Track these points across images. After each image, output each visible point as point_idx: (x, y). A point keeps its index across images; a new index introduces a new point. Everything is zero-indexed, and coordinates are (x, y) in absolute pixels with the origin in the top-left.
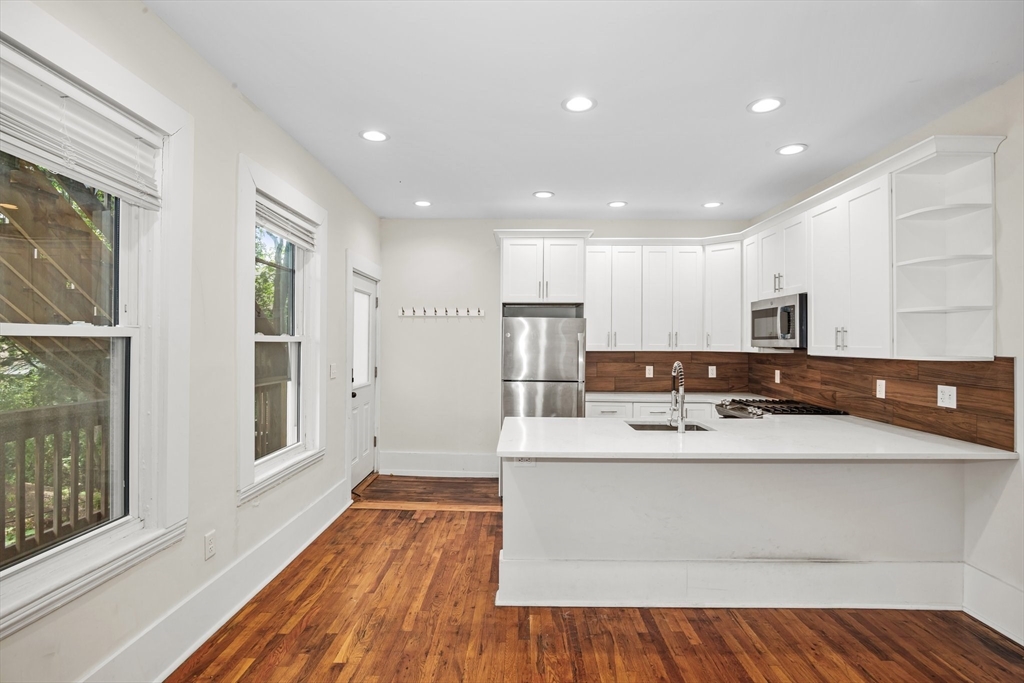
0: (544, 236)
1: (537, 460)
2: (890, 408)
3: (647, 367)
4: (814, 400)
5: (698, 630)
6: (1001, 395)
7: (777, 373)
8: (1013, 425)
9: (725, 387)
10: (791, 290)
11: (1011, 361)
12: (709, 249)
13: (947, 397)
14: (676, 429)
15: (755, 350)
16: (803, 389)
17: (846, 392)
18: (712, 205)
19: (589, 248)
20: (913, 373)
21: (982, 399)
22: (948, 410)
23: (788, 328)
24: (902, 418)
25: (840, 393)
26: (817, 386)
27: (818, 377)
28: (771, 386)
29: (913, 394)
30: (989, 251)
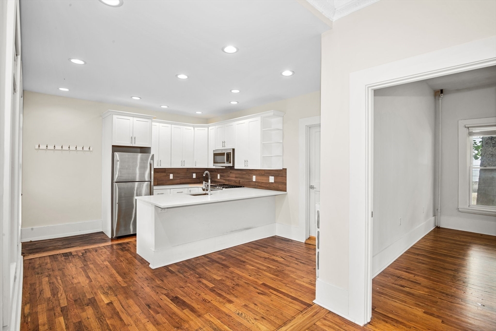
0: (133, 116)
1: (167, 208)
2: (257, 184)
3: (171, 175)
4: (233, 184)
5: (223, 255)
6: (284, 178)
7: (219, 175)
8: (286, 185)
9: (199, 181)
10: (228, 147)
11: (286, 169)
12: (196, 129)
13: (272, 179)
14: (208, 194)
15: (214, 167)
16: (228, 180)
17: (243, 180)
18: (199, 113)
19: (153, 123)
20: (263, 173)
21: (280, 179)
22: (272, 183)
23: (228, 160)
24: (260, 186)
25: (242, 180)
26: (234, 179)
27: (234, 176)
28: (216, 180)
29: (263, 179)
30: (282, 141)
